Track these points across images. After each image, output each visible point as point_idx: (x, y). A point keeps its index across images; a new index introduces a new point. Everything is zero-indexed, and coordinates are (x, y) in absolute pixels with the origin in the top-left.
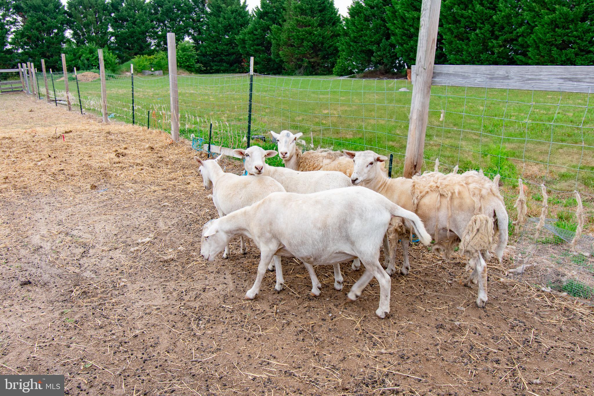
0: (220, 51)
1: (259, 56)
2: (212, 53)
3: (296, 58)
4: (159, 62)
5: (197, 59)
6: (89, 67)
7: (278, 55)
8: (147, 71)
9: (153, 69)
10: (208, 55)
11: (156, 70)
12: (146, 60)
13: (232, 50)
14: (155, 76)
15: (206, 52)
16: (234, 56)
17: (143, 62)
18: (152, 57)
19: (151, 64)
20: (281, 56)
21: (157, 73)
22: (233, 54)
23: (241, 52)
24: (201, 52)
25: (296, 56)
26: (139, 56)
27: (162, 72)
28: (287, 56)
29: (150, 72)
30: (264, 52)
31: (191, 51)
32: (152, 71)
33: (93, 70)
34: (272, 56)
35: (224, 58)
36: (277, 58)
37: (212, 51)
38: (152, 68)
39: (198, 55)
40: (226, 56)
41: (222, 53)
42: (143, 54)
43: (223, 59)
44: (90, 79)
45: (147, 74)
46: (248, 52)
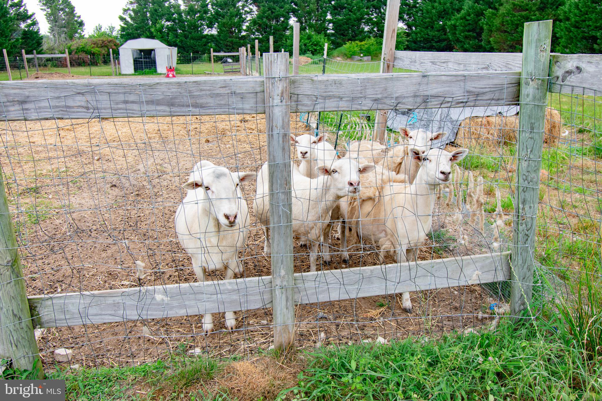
0: (431, 37)
1: (469, 43)
2: (422, 39)
3: (508, 45)
4: (368, 49)
5: (407, 45)
6: (305, 52)
7: (489, 42)
8: (356, 57)
9: (362, 55)
10: (418, 41)
11: (365, 56)
12: (357, 46)
13: (444, 37)
14: (363, 61)
15: (417, 38)
16: (445, 43)
17: (354, 48)
18: (363, 43)
19: (361, 49)
20: (492, 43)
21: (366, 58)
22: (444, 40)
23: (451, 39)
24: (412, 38)
25: (508, 43)
26: (350, 42)
27: (370, 57)
28: (499, 42)
29: (359, 57)
30: (475, 38)
31: (401, 37)
32: (361, 57)
33: (306, 55)
34: (482, 43)
35: (434, 44)
36: (487, 45)
37: (423, 37)
38: (361, 53)
39: (408, 41)
40: (436, 42)
41: (433, 40)
42: (355, 40)
43: (434, 46)
44: (303, 64)
45: (356, 59)
46: (458, 39)
